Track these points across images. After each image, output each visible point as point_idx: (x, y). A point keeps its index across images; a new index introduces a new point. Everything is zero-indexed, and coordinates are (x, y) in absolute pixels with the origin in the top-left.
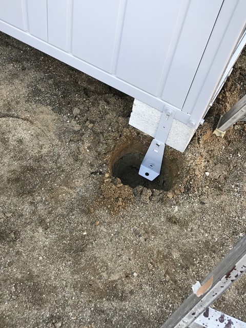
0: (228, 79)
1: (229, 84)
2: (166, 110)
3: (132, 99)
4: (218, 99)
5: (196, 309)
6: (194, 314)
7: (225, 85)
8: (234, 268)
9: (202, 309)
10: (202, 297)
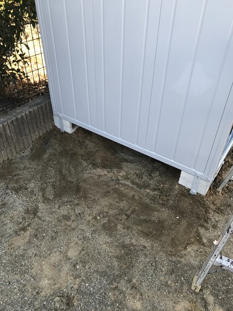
0: (223, 165)
1: (224, 168)
2: (196, 175)
3: (181, 171)
4: (219, 174)
5: (216, 253)
6: (215, 256)
7: (222, 168)
8: (230, 227)
9: (219, 252)
10: (218, 245)
